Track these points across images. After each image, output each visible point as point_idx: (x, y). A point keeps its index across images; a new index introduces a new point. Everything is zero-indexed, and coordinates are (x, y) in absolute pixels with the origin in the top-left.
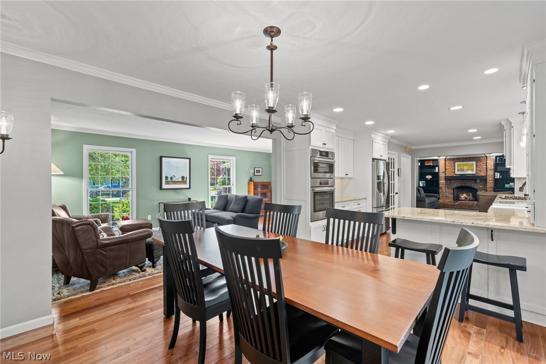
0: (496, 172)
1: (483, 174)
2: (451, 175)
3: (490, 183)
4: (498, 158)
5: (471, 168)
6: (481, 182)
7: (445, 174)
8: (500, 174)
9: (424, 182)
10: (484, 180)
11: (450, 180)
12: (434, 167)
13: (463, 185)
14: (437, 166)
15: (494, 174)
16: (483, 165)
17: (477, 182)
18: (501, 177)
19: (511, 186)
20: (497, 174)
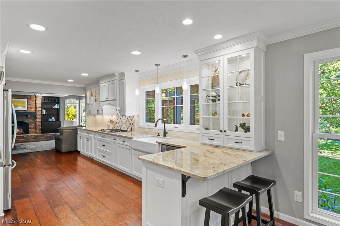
0: (43, 109)
1: (33, 110)
3: (39, 119)
4: (44, 98)
5: (24, 105)
6: (31, 117)
8: (46, 111)
10: (34, 115)
15: (42, 111)
16: (33, 103)
17: (29, 117)
18: (46, 113)
19: (53, 120)
20: (44, 111)
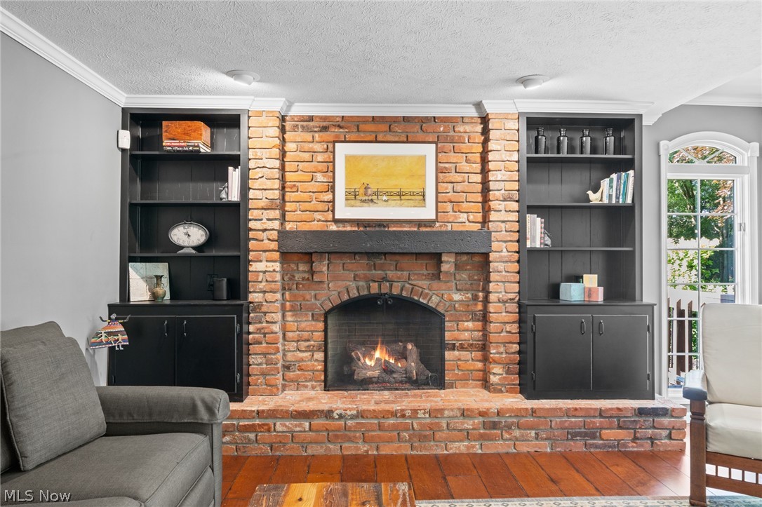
0: (532, 209)
1: (466, 221)
2: (315, 226)
5: (415, 185)
6: (458, 267)
7: (283, 219)
8: (547, 228)
9: (162, 269)
10: (475, 257)
11: (309, 256)
12: (218, 165)
13: (374, 288)
14: (235, 161)
15: (522, 222)
16: (466, 167)
17: (445, 267)
18: (548, 242)
19: (589, 292)
20: (534, 224)
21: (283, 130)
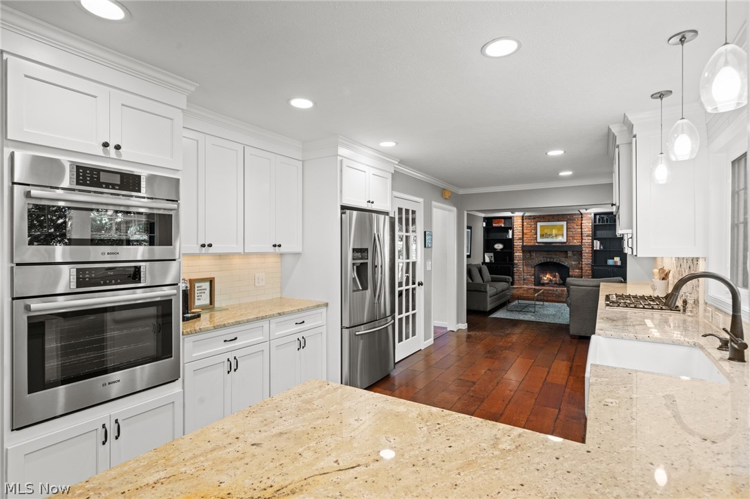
0: (595, 239)
1: (576, 242)
2: (532, 244)
3: (587, 259)
4: (598, 217)
5: (560, 233)
6: (573, 255)
7: (523, 242)
8: (601, 243)
9: (492, 254)
10: (578, 251)
11: (530, 252)
12: (506, 230)
13: (548, 260)
14: (511, 228)
15: (593, 243)
16: (577, 227)
17: (569, 255)
18: (602, 247)
19: (616, 262)
20: (597, 243)
21: (523, 219)
